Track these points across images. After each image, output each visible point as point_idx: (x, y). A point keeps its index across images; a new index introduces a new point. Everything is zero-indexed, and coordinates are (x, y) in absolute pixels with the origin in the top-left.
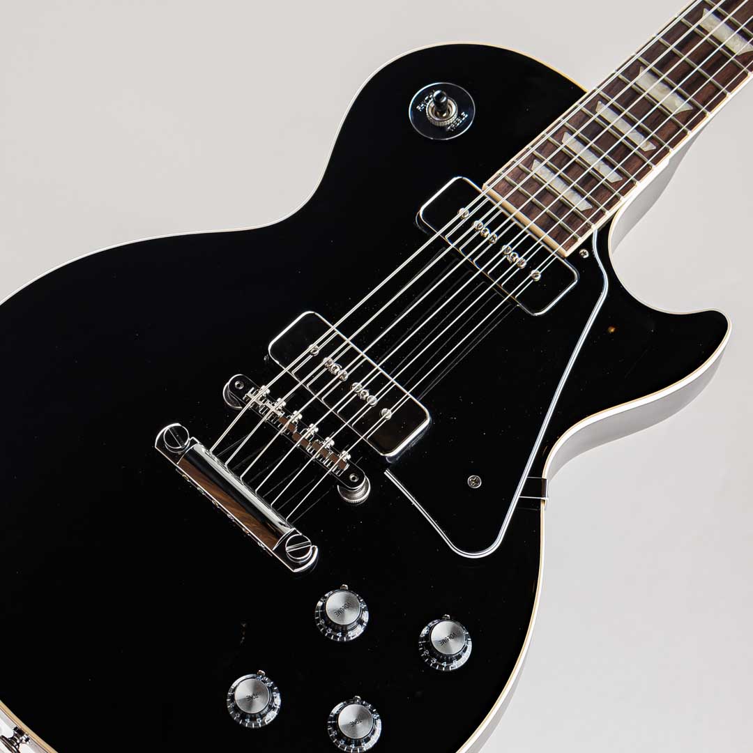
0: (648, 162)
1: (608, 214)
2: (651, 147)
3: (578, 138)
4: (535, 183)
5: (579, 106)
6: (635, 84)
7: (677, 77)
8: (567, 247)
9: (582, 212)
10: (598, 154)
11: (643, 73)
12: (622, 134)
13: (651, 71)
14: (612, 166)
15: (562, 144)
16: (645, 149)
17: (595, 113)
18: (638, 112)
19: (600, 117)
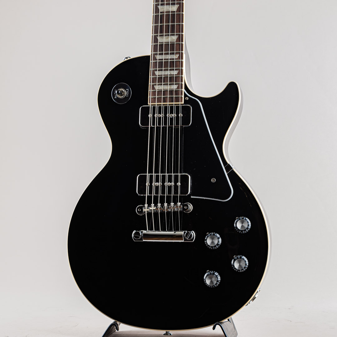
0: (181, 60)
1: (183, 83)
2: (178, 55)
3: (159, 70)
4: (160, 92)
5: (152, 61)
6: (159, 43)
7: (167, 31)
8: (182, 101)
9: (177, 89)
10: (167, 70)
11: (159, 38)
12: (168, 59)
13: (160, 36)
14: (173, 70)
15: (157, 75)
16: (177, 58)
17: (157, 60)
18: (167, 49)
19: (159, 60)
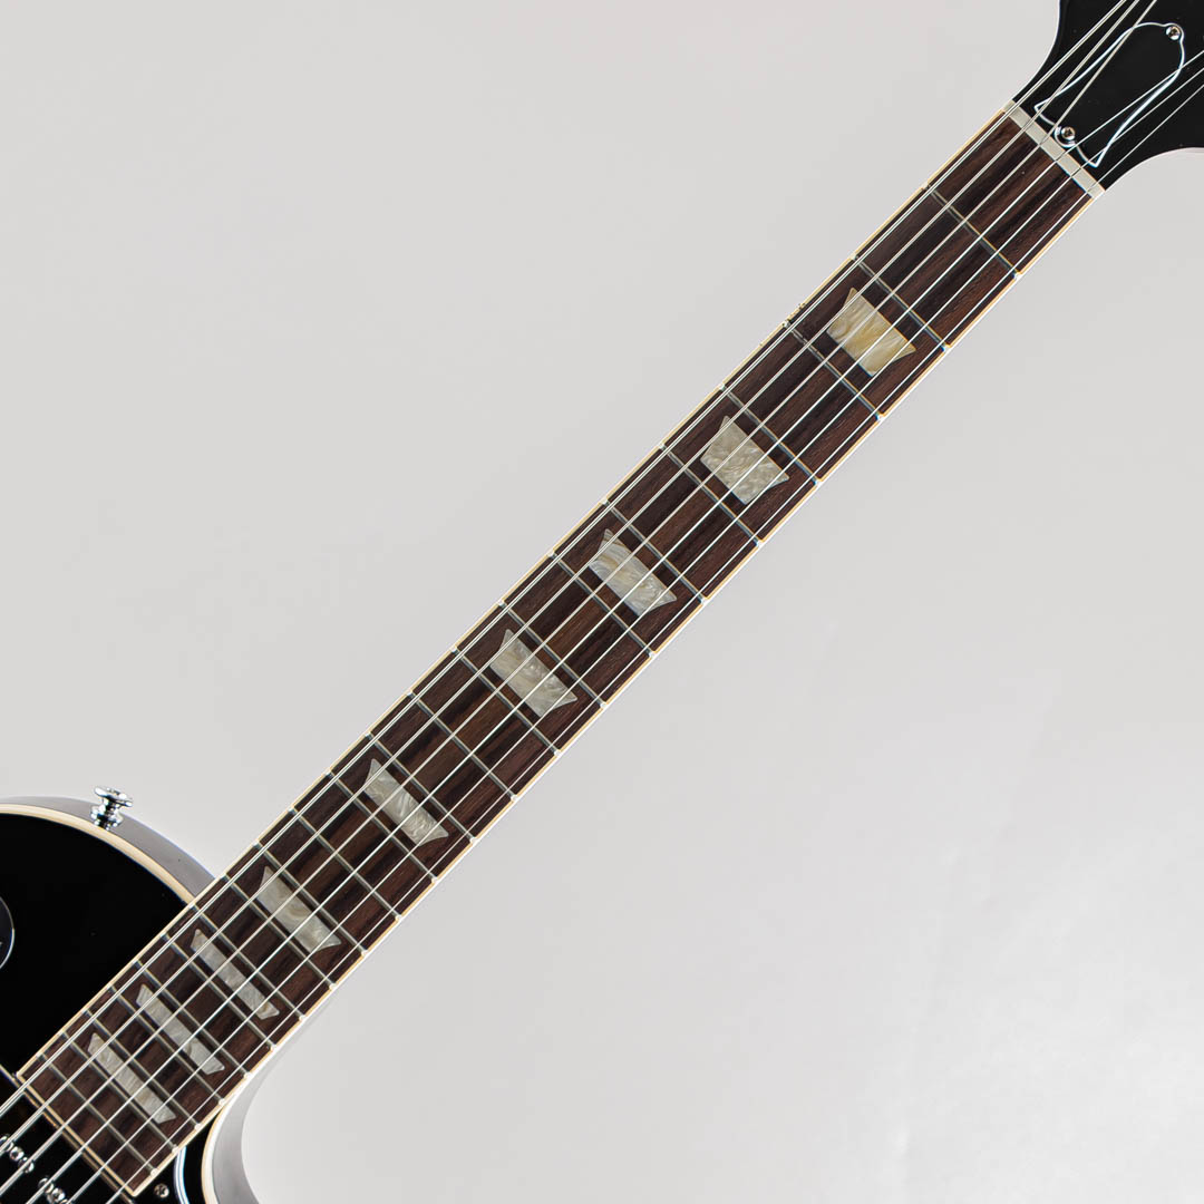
1: (199, 1127)
2: (272, 1011)
3: (161, 997)
4: (92, 1078)
5: (167, 938)
6: (256, 901)
7: (320, 890)
8: (135, 1184)
9: (160, 1127)
11: (269, 881)
12: (228, 991)
13: (282, 877)
14: (211, 1048)
15: (137, 1007)
16: (263, 1016)
17: (191, 953)
18: (257, 953)
19: (199, 961)
